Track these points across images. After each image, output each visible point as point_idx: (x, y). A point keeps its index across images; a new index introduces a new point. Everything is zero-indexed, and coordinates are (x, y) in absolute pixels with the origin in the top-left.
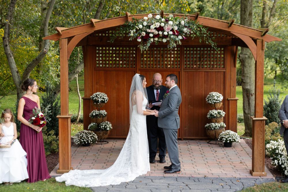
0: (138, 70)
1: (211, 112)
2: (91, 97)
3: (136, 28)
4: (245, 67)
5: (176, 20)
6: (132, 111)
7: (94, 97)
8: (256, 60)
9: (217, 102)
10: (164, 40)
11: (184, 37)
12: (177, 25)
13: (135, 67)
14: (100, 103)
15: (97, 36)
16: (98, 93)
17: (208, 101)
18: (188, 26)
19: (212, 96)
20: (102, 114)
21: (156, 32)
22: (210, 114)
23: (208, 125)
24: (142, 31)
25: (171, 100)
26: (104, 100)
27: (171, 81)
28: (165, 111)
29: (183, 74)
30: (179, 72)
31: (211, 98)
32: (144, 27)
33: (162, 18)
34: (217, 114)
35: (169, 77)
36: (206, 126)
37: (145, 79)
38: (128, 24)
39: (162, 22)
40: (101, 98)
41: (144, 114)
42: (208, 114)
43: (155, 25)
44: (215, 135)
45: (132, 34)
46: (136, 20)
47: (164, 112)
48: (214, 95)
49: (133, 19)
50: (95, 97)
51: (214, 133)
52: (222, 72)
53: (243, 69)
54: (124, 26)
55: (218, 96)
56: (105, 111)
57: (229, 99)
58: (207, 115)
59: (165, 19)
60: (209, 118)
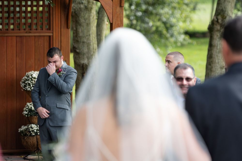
1: (31, 106)
4: (80, 25)
8: (111, 22)
17: (25, 86)
19: (31, 79)
22: (27, 110)
23: (23, 128)
31: (29, 82)
36: (22, 129)
42: (25, 109)
44: (37, 145)
48: (34, 76)
51: (36, 140)
52: (45, 37)
53: (77, 29)
58: (23, 111)
60: (26, 116)
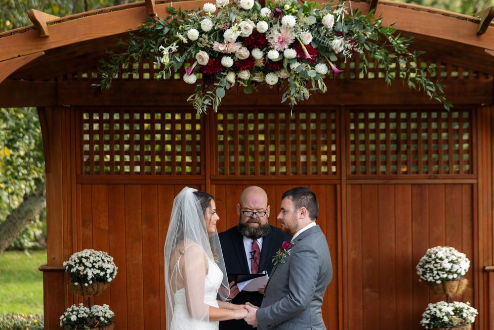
0: (208, 181)
1: (434, 310)
2: (65, 264)
3: (178, 38)
5: (306, 11)
6: (174, 307)
7: (73, 263)
9: (451, 277)
10: (272, 79)
11: (333, 66)
12: (311, 27)
13: (199, 174)
14: (91, 282)
15: (84, 79)
16: (86, 253)
17: (424, 273)
18: (346, 30)
19: (434, 260)
20: (98, 317)
21: (244, 53)
22: (428, 316)
24: (198, 49)
25: (297, 272)
26: (102, 274)
27: (295, 212)
28: (277, 308)
29: (346, 191)
30: (335, 185)
31: (432, 267)
32: (203, 35)
33: (263, 6)
34: (452, 313)
35: (291, 197)
37: (213, 203)
38: (153, 29)
39: (260, 18)
40: (93, 267)
41: (212, 319)
42: (424, 314)
43: (239, 29)
45: (166, 60)
46: (180, 13)
47: (275, 310)
48: (440, 255)
49: (170, 11)
50: (75, 264)
52: (464, 186)
54: (140, 34)
55: (454, 258)
56: (107, 307)
57: (487, 268)
58: (421, 318)
59: (271, 9)
60: (427, 327)
